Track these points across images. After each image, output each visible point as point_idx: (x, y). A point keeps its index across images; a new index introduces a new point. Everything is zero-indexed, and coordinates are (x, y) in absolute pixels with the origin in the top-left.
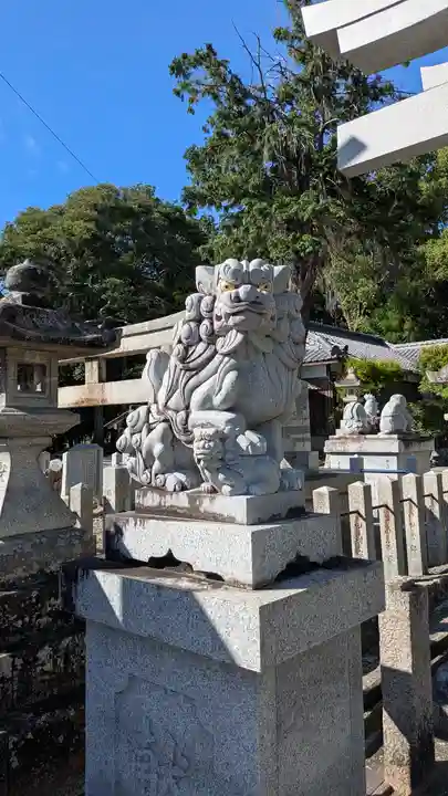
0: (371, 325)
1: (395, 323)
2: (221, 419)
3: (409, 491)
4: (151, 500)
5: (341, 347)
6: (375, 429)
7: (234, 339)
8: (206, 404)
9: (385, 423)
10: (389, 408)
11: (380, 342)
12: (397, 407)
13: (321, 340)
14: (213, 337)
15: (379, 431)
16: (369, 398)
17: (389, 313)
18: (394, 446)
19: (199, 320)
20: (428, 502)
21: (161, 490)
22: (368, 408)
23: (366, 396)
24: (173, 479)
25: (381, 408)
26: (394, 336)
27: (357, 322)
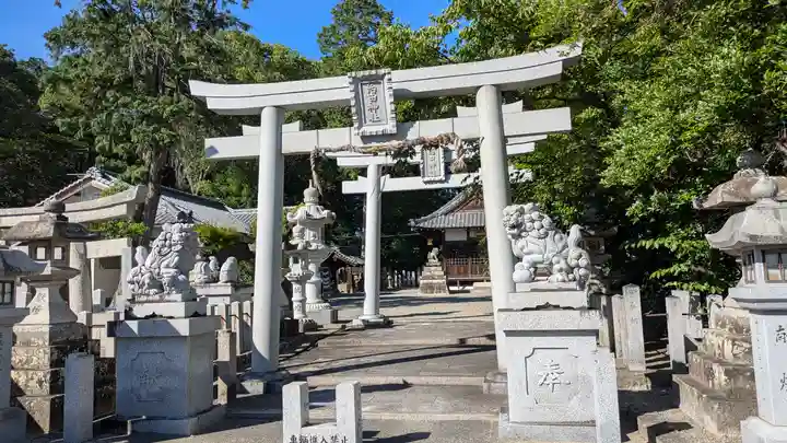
0: (213, 189)
1: (234, 188)
2: (173, 271)
3: (235, 310)
4: (144, 298)
5: (187, 212)
6: (216, 280)
7: (179, 247)
8: (167, 267)
9: (223, 276)
10: (226, 266)
11: (220, 206)
12: (231, 265)
13: (170, 206)
14: (170, 246)
15: (218, 281)
16: (212, 259)
17: (229, 180)
18: (229, 290)
19: (166, 240)
20: (245, 317)
21: (148, 295)
22: (211, 266)
23: (210, 258)
24: (152, 291)
25: (220, 266)
26: (233, 200)
27: (199, 186)
